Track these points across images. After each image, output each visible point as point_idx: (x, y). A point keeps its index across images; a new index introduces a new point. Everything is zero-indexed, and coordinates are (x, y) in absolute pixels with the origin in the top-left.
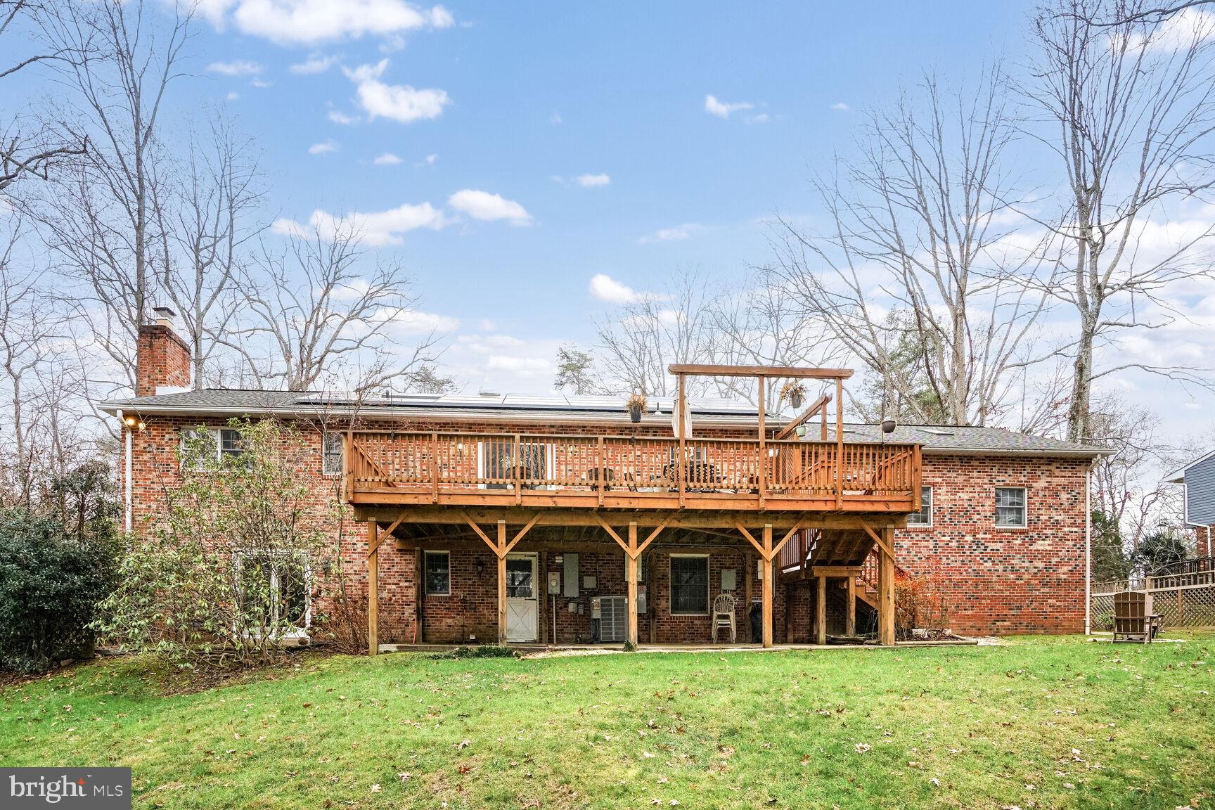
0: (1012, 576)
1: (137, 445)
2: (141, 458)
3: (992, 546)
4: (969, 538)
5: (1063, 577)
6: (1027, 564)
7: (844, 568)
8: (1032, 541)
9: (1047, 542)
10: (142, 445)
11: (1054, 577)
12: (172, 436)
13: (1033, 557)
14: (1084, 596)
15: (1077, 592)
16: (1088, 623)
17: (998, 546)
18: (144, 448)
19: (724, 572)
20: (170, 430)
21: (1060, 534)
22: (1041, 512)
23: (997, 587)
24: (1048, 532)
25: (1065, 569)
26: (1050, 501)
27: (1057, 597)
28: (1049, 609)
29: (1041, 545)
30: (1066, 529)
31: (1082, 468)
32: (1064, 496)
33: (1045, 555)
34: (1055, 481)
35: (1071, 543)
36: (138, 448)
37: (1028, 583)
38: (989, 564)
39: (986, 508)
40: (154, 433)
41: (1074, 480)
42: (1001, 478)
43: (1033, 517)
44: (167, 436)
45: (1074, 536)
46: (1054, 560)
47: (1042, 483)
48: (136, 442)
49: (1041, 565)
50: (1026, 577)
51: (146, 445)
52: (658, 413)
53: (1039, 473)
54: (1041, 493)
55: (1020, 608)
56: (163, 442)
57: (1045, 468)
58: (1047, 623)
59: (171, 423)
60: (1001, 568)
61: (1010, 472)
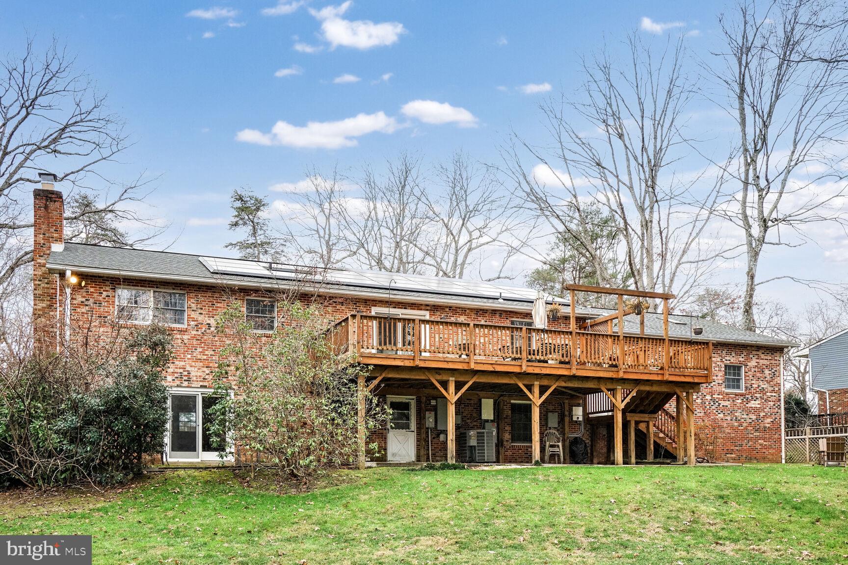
0: (736, 424)
1: (75, 299)
2: (78, 310)
3: (723, 403)
4: (708, 397)
5: (768, 425)
6: (745, 416)
7: (646, 415)
8: (748, 401)
9: (758, 402)
10: (80, 299)
11: (762, 425)
12: (109, 294)
13: (749, 411)
14: (780, 438)
15: (776, 436)
16: (783, 457)
17: (727, 403)
18: (82, 302)
19: (550, 414)
20: (107, 288)
21: (765, 397)
22: (753, 382)
23: (727, 431)
24: (758, 395)
25: (769, 420)
26: (758, 375)
27: (764, 439)
28: (760, 447)
29: (754, 404)
30: (768, 394)
31: (778, 354)
32: (767, 372)
33: (756, 410)
34: (761, 362)
35: (772, 403)
36: (75, 302)
37: (746, 428)
38: (721, 415)
39: (719, 377)
40: (92, 290)
41: (773, 362)
42: (728, 358)
43: (748, 385)
44: (105, 294)
45: (773, 399)
46: (762, 414)
47: (753, 363)
48: (74, 297)
49: (754, 417)
50: (745, 425)
51: (84, 300)
52: (501, 301)
53: (751, 356)
54: (753, 370)
55: (741, 446)
56: (101, 298)
57: (754, 352)
58: (758, 456)
59: (108, 283)
60: (729, 418)
61: (733, 354)
